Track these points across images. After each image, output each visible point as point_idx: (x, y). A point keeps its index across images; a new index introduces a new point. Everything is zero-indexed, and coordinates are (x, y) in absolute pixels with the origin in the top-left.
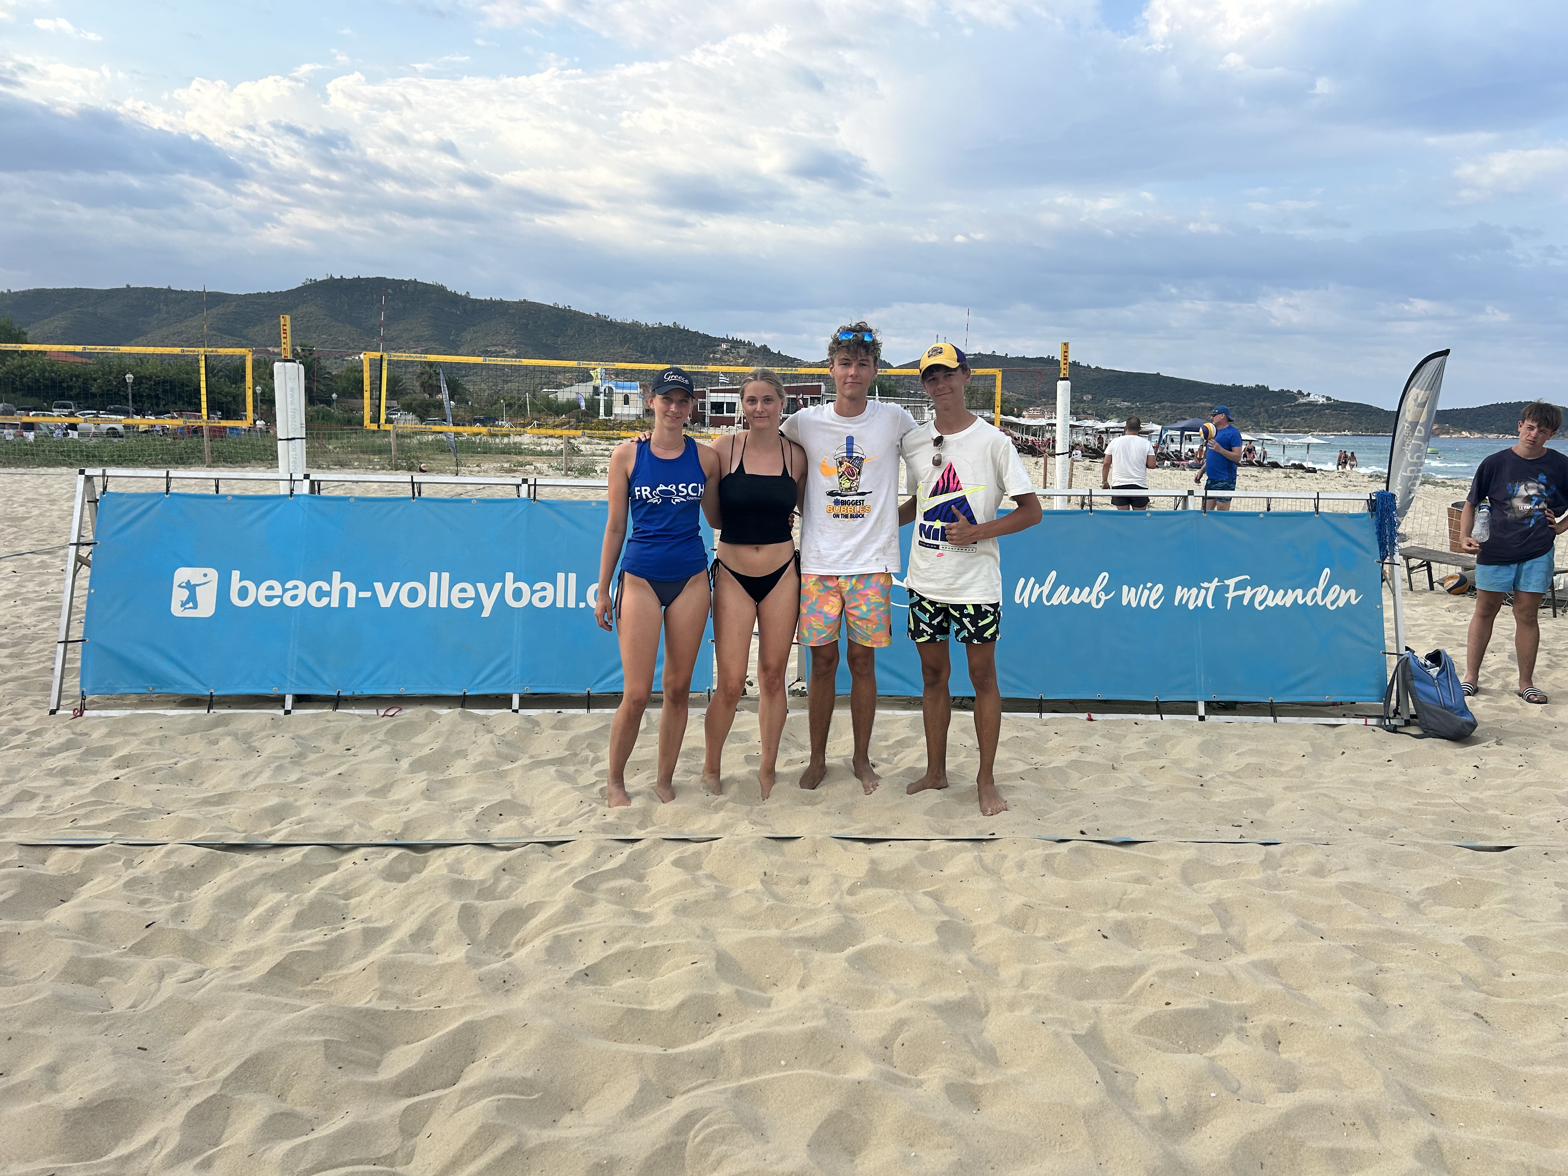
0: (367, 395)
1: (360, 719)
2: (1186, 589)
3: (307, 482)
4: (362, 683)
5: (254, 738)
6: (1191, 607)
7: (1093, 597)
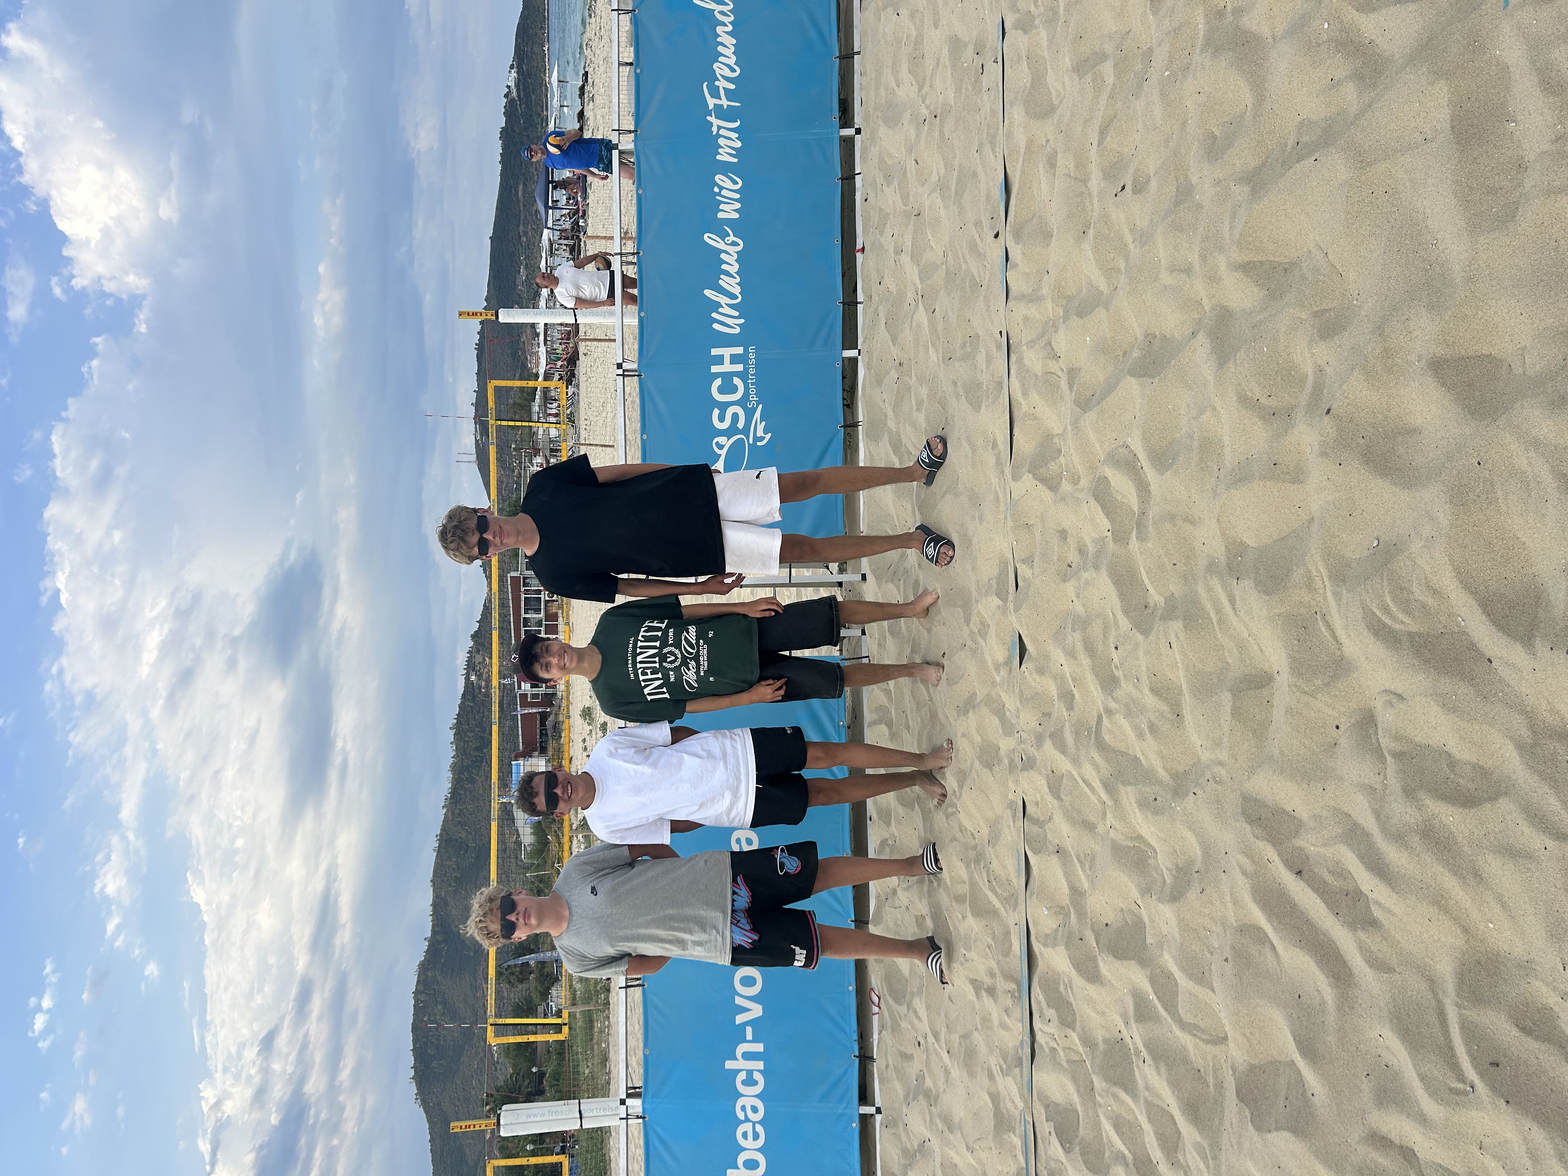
0: (532, 1038)
1: (884, 1033)
2: (720, 150)
3: (629, 1102)
4: (843, 1031)
5: (909, 1146)
6: (739, 144)
7: (732, 250)
